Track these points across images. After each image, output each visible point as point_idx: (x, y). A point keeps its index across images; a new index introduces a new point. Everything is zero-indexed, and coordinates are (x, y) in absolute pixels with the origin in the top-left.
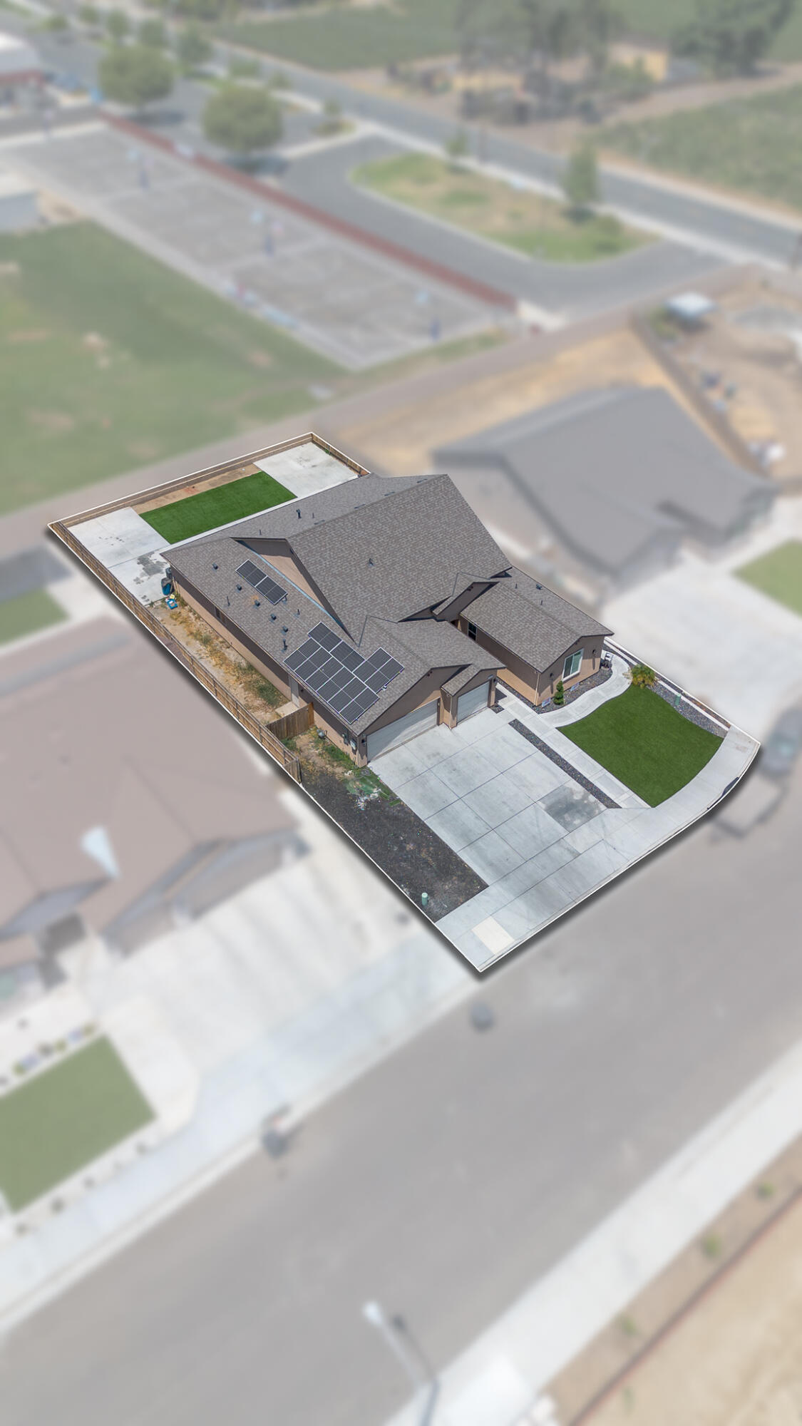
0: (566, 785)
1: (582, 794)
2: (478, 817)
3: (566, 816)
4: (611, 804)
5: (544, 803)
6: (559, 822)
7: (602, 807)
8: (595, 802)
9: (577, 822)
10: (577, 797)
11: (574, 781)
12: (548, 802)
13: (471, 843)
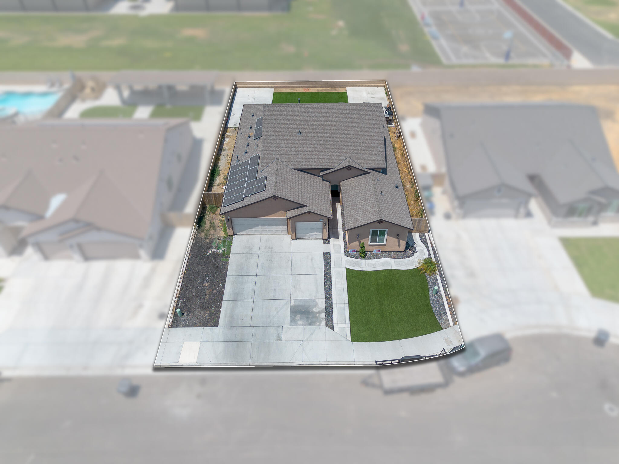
0: (317, 300)
1: (321, 310)
2: (254, 290)
3: (299, 316)
4: (330, 324)
5: (294, 302)
7: (324, 323)
8: (323, 318)
9: (300, 323)
10: (315, 310)
11: (324, 301)
12: (297, 303)
13: (235, 300)
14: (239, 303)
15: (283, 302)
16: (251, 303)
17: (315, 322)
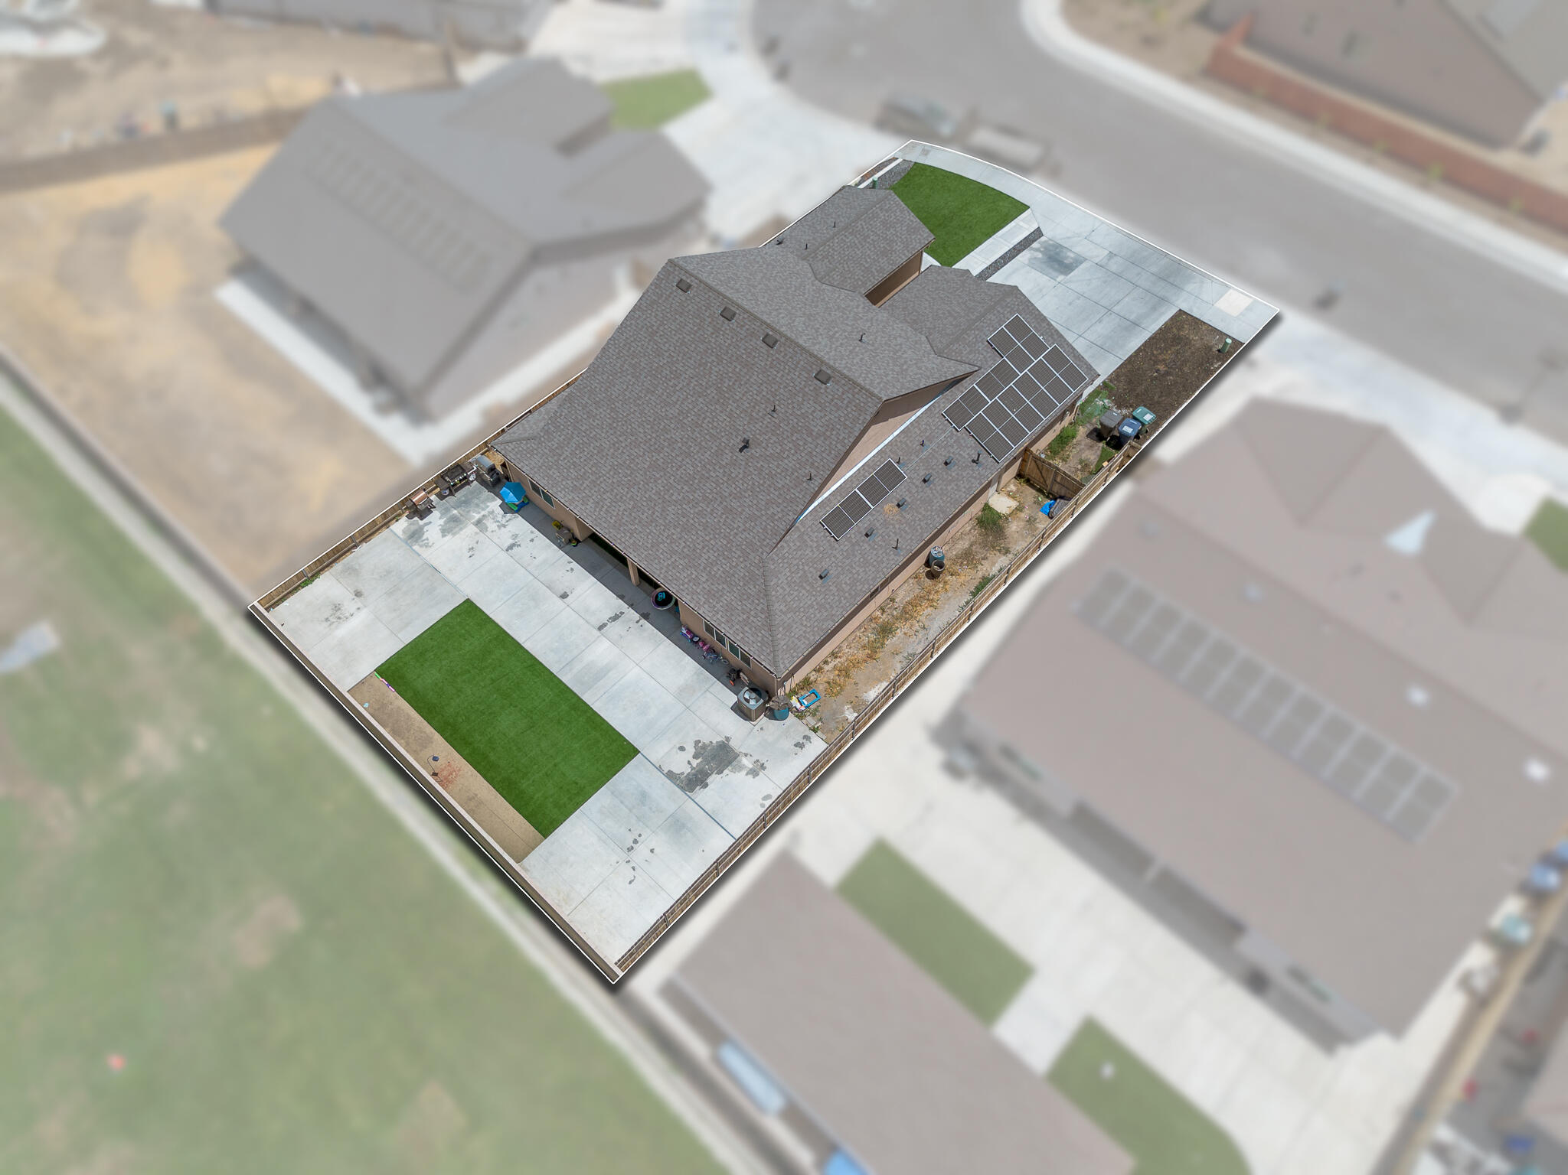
0: (1027, 262)
1: (1032, 252)
4: (1037, 234)
5: (1057, 277)
6: (1077, 267)
7: (1043, 239)
8: (1039, 243)
10: (1039, 255)
11: (1018, 257)
12: (1054, 274)
13: (1135, 324)
14: (1132, 317)
15: (1072, 286)
16: (1116, 309)
17: (1053, 245)
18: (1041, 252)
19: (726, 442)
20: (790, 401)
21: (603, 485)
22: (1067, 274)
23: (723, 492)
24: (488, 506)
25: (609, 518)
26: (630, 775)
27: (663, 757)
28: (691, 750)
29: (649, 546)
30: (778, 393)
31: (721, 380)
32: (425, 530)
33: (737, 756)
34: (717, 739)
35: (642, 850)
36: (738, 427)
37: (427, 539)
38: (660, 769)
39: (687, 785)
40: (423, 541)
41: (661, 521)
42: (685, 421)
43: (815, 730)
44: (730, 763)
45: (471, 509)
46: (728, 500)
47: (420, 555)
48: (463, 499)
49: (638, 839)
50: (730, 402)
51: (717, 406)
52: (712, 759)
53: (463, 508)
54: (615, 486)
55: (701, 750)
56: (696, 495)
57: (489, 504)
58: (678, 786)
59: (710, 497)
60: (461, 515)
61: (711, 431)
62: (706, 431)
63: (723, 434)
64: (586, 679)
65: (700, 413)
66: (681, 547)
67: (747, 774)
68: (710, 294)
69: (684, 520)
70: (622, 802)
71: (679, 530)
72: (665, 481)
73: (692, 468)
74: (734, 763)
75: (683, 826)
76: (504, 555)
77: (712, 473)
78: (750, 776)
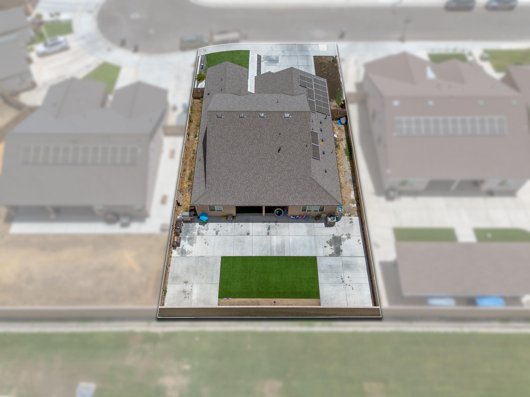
0: (265, 65)
1: (263, 62)
3: (274, 59)
4: (259, 57)
5: (277, 65)
6: (278, 59)
7: (262, 57)
16: (299, 64)
17: (266, 57)
18: (265, 60)
19: (272, 152)
20: (282, 129)
21: (242, 191)
22: (278, 62)
23: (283, 167)
24: (196, 227)
25: (252, 199)
26: (322, 264)
27: (323, 253)
28: (328, 245)
29: (272, 198)
30: (277, 129)
31: (255, 136)
32: (184, 248)
33: (340, 237)
34: (331, 237)
35: (346, 280)
36: (272, 146)
37: (188, 250)
38: (326, 256)
39: (337, 254)
40: (188, 252)
41: (270, 188)
42: (254, 155)
43: (350, 216)
44: (341, 240)
45: (192, 232)
46: (286, 168)
47: (192, 257)
48: (185, 231)
49: (342, 277)
50: (264, 140)
51: (261, 144)
52: (336, 243)
53: (189, 234)
54: (246, 188)
55: (330, 243)
56: (275, 174)
57: (195, 227)
58: (335, 256)
59: (280, 171)
60: (191, 236)
61: (264, 152)
62: (263, 154)
63: (269, 151)
64: (280, 250)
65: (256, 150)
66: (283, 191)
67: (348, 239)
68: (231, 113)
69: (277, 183)
70: (327, 272)
71: (278, 187)
72: (262, 176)
73: (267, 167)
74: (342, 239)
75: (348, 265)
76: (217, 237)
77: (275, 164)
78: (349, 239)
